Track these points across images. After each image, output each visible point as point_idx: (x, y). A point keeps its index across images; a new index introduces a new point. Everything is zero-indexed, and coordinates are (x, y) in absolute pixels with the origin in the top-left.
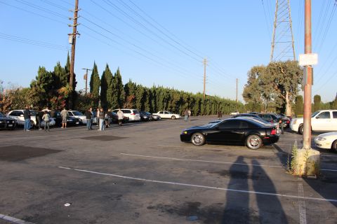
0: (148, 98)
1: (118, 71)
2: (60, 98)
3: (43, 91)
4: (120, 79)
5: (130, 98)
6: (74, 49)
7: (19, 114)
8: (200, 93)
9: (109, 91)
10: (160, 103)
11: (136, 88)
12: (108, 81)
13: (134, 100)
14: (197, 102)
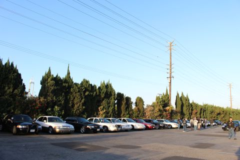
0: (202, 112)
1: (187, 96)
2: (167, 112)
3: (162, 109)
4: (189, 101)
5: (194, 112)
6: (170, 85)
7: (163, 121)
8: (228, 107)
9: (185, 108)
10: (208, 115)
11: (197, 105)
12: (184, 102)
13: (196, 113)
14: (228, 114)
